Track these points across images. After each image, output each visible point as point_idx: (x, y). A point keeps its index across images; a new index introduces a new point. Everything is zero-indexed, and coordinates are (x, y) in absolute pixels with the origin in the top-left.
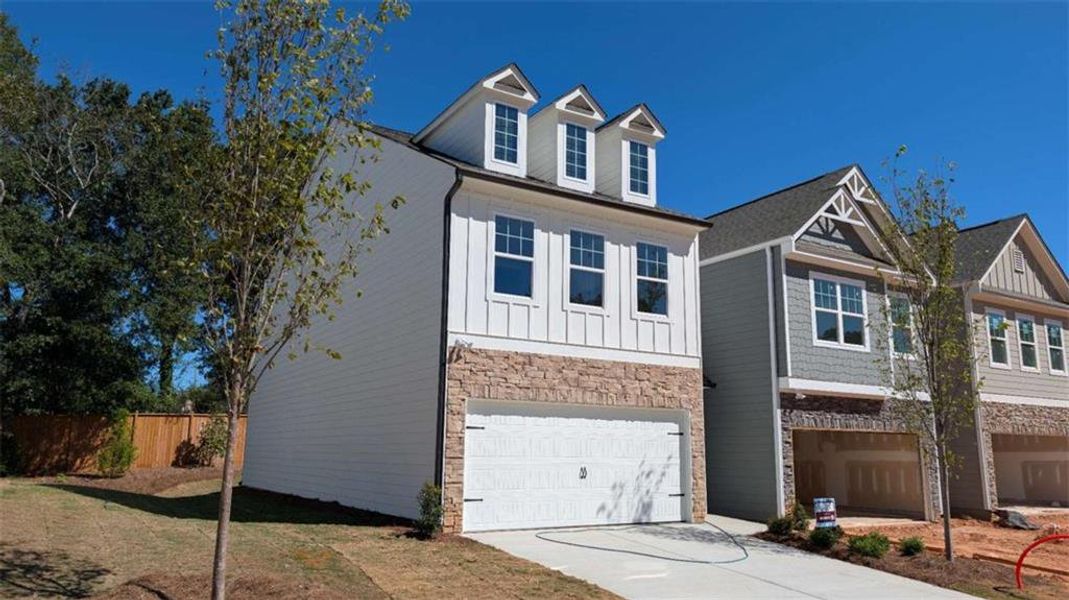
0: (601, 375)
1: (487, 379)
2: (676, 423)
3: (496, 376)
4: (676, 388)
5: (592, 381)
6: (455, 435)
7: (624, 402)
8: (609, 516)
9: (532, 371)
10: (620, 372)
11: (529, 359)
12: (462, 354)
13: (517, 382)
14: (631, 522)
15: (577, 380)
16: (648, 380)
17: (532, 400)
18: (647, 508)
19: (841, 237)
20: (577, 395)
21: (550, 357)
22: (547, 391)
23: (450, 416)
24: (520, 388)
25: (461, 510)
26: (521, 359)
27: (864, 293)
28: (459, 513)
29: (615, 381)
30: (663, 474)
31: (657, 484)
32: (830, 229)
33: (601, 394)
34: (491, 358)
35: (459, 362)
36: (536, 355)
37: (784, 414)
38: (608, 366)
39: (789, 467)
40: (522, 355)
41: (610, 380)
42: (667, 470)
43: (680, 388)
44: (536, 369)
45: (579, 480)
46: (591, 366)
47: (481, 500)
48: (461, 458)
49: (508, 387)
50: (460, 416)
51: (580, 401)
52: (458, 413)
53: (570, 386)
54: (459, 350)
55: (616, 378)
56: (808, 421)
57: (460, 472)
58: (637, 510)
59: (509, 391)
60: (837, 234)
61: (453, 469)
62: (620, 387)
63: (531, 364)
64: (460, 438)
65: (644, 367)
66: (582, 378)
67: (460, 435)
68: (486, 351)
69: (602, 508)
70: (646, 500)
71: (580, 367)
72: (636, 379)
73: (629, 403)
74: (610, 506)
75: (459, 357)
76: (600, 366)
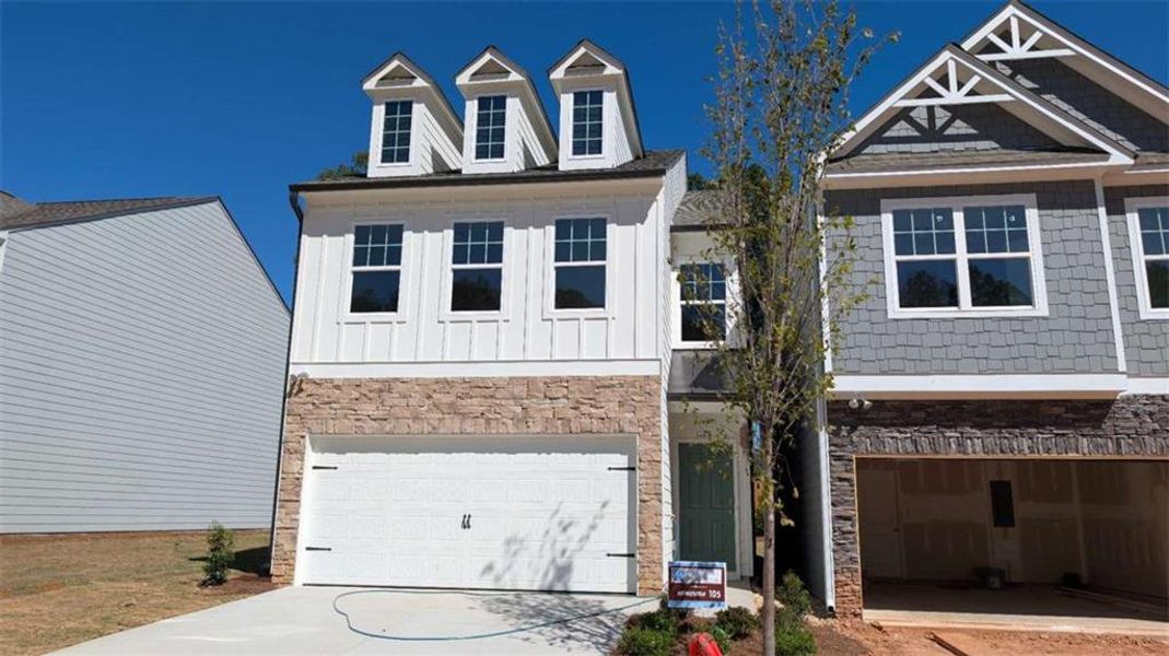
0: (492, 397)
1: (333, 412)
2: (622, 453)
3: (344, 408)
4: (614, 406)
5: (475, 405)
6: (291, 476)
7: (525, 430)
8: (498, 579)
9: (390, 399)
10: (519, 390)
11: (387, 386)
12: (304, 386)
13: (371, 413)
14: (535, 588)
15: (451, 405)
16: (566, 397)
17: (388, 433)
18: (564, 571)
19: (973, 131)
20: (452, 424)
21: (417, 379)
22: (410, 422)
23: (287, 455)
24: (374, 420)
25: (294, 559)
26: (377, 386)
27: (1032, 216)
28: (291, 562)
29: (512, 402)
30: (593, 527)
31: (581, 540)
32: (939, 123)
33: (488, 421)
34: (338, 387)
35: (301, 395)
36: (396, 379)
37: (836, 434)
38: (501, 383)
39: (848, 519)
40: (377, 381)
41: (503, 402)
42: (598, 521)
43: (621, 404)
44: (397, 395)
45: (461, 530)
46: (473, 386)
47: (329, 549)
48: (297, 501)
49: (357, 420)
50: (299, 456)
51: (457, 431)
52: (296, 452)
53: (443, 413)
54: (301, 381)
55: (514, 398)
56: (895, 444)
57: (293, 516)
58: (546, 574)
59: (358, 424)
60: (960, 127)
61: (287, 514)
62: (519, 410)
63: (390, 391)
64: (298, 479)
65: (558, 381)
66: (460, 402)
67: (298, 476)
68: (332, 381)
69: (489, 568)
70: (561, 561)
71: (459, 390)
72: (546, 397)
73: (532, 430)
74: (499, 567)
75: (301, 390)
76: (491, 385)
